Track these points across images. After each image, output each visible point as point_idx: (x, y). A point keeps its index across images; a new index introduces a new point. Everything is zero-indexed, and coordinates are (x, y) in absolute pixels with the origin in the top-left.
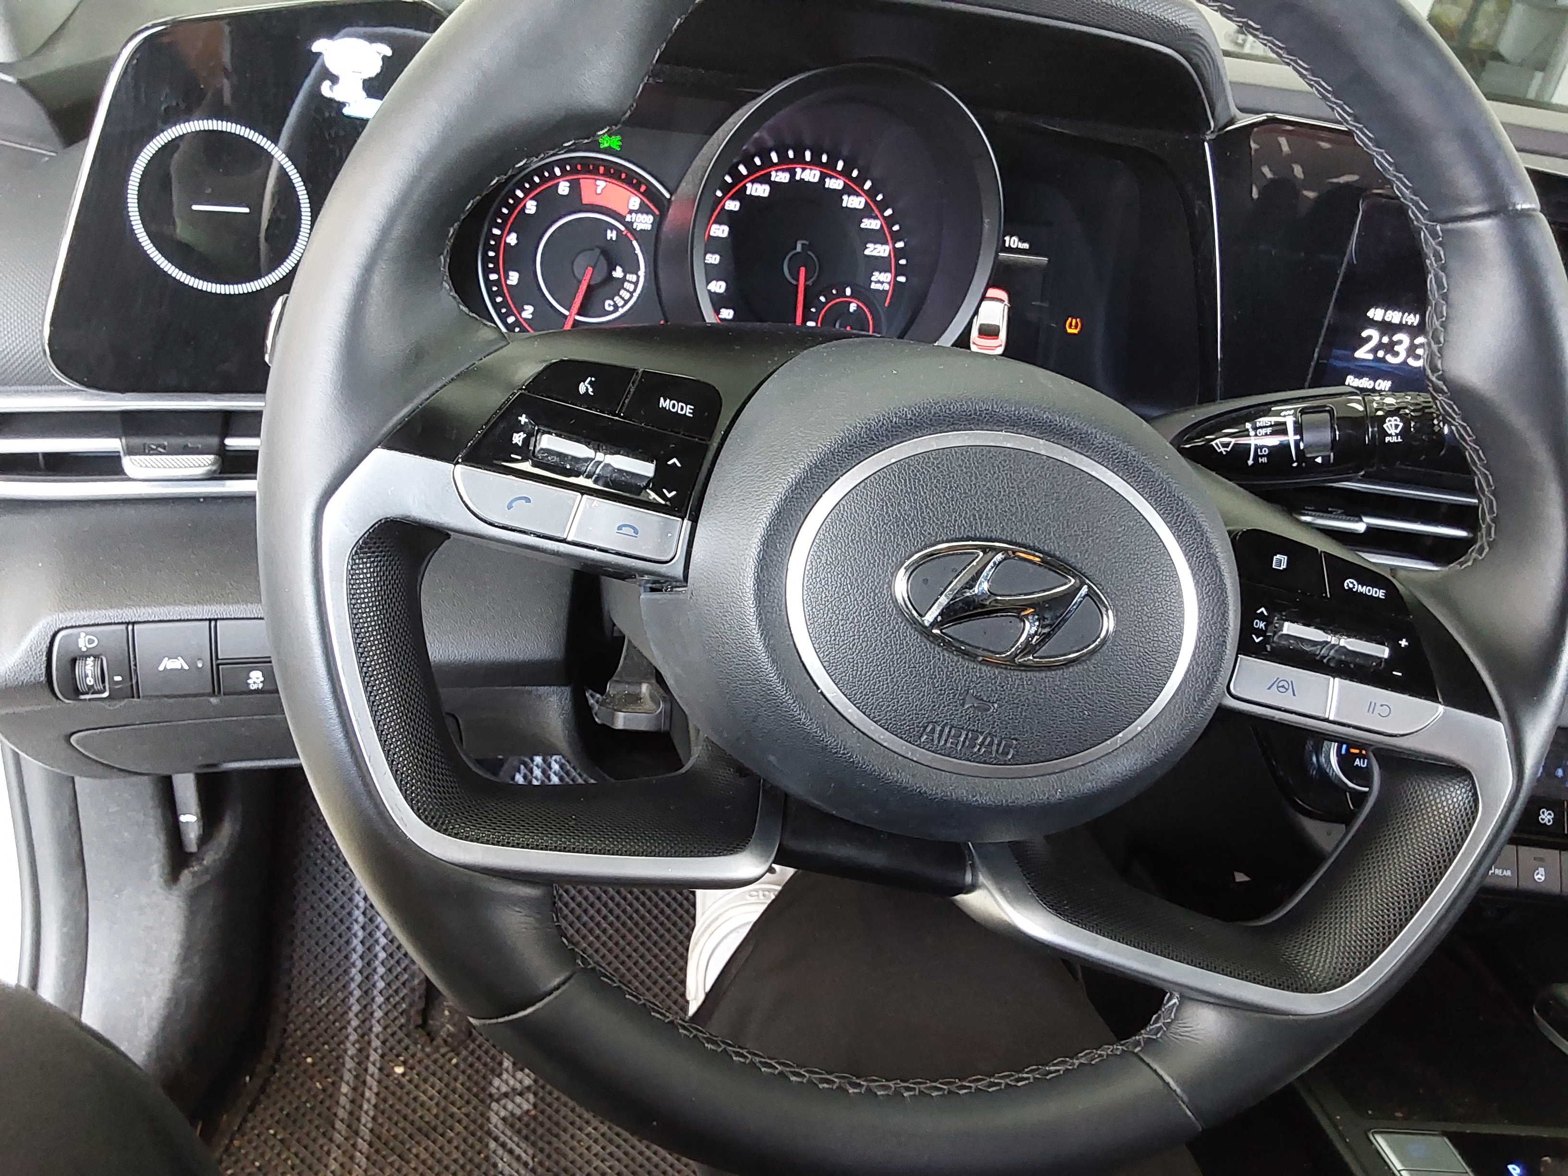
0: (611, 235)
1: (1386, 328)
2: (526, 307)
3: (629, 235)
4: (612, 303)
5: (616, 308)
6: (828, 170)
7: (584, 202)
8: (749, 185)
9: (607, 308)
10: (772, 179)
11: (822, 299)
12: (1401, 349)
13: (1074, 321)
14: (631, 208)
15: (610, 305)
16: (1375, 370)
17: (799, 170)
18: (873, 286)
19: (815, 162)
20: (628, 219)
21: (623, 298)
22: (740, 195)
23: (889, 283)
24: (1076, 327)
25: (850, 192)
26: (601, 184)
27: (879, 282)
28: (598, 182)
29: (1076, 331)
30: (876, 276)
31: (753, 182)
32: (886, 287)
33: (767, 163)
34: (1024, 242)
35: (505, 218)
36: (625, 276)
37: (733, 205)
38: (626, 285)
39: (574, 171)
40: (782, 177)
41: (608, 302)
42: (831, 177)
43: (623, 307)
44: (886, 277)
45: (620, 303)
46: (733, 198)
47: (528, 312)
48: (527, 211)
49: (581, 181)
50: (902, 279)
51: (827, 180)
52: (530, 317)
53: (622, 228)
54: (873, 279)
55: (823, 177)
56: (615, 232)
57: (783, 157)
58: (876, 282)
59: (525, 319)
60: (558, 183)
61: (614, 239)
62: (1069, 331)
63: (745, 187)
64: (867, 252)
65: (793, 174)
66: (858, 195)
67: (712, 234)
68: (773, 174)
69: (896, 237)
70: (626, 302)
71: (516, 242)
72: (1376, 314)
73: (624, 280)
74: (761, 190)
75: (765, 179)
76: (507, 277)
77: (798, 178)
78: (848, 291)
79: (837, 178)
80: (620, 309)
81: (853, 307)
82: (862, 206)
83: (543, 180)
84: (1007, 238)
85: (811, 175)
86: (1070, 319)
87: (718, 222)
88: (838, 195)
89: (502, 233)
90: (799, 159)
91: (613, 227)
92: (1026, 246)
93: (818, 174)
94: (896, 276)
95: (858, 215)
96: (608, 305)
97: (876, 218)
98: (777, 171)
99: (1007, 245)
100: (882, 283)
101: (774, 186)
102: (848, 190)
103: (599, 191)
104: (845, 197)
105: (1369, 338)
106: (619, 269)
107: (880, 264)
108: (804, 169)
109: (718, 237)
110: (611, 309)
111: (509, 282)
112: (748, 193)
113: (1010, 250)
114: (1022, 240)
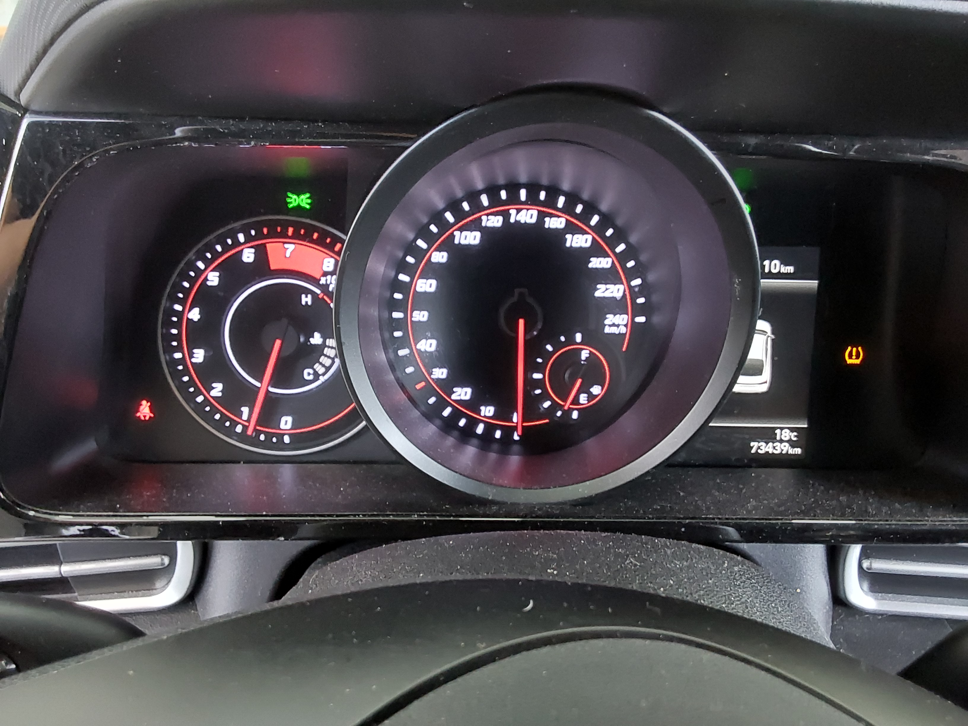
0: (306, 300)
2: (214, 385)
3: (325, 297)
4: (311, 371)
5: (317, 376)
6: (547, 209)
7: (272, 267)
8: (457, 233)
9: (306, 377)
10: (483, 224)
11: (549, 348)
13: (854, 349)
14: (325, 269)
15: (309, 374)
17: (513, 212)
18: (607, 330)
19: (532, 201)
20: (323, 281)
21: (323, 366)
22: (448, 245)
23: (626, 326)
24: (858, 357)
25: (574, 230)
26: (290, 247)
27: (614, 325)
28: (286, 246)
29: (858, 361)
30: (610, 319)
31: (461, 229)
32: (623, 330)
33: (477, 207)
34: (786, 265)
35: (187, 292)
36: (324, 342)
37: (440, 257)
38: (326, 351)
39: (260, 235)
40: (496, 222)
41: (306, 371)
42: (551, 216)
43: (324, 374)
44: (622, 319)
45: (321, 370)
46: (439, 249)
47: (217, 389)
48: (209, 283)
49: (267, 245)
50: (641, 319)
51: (547, 219)
52: (220, 394)
53: (318, 291)
54: (607, 322)
55: (542, 216)
56: (309, 296)
57: (494, 200)
58: (610, 326)
59: (213, 397)
60: (242, 250)
61: (309, 303)
62: (849, 361)
63: (452, 236)
64: (598, 294)
65: (506, 215)
66: (584, 232)
67: (418, 289)
68: (484, 218)
69: (631, 274)
70: (328, 369)
71: (199, 317)
73: (324, 345)
74: (471, 238)
75: (476, 225)
76: (191, 356)
77: (512, 220)
78: (578, 337)
79: (559, 217)
80: (321, 377)
81: (584, 354)
82: (588, 244)
83: (226, 248)
84: (766, 263)
85: (528, 216)
86: (849, 348)
87: (425, 276)
88: (559, 235)
89: (184, 309)
90: (514, 199)
91: (307, 291)
92: (790, 269)
93: (535, 213)
94: (634, 316)
95: (584, 254)
96: (308, 374)
97: (607, 256)
98: (488, 215)
99: (767, 270)
100: (618, 326)
101: (487, 232)
102: (570, 228)
103: (288, 255)
104: (569, 237)
106: (317, 335)
107: (614, 306)
108: (519, 211)
109: (425, 293)
110: (311, 377)
111: (193, 360)
112: (456, 242)
113: (771, 275)
114: (785, 263)
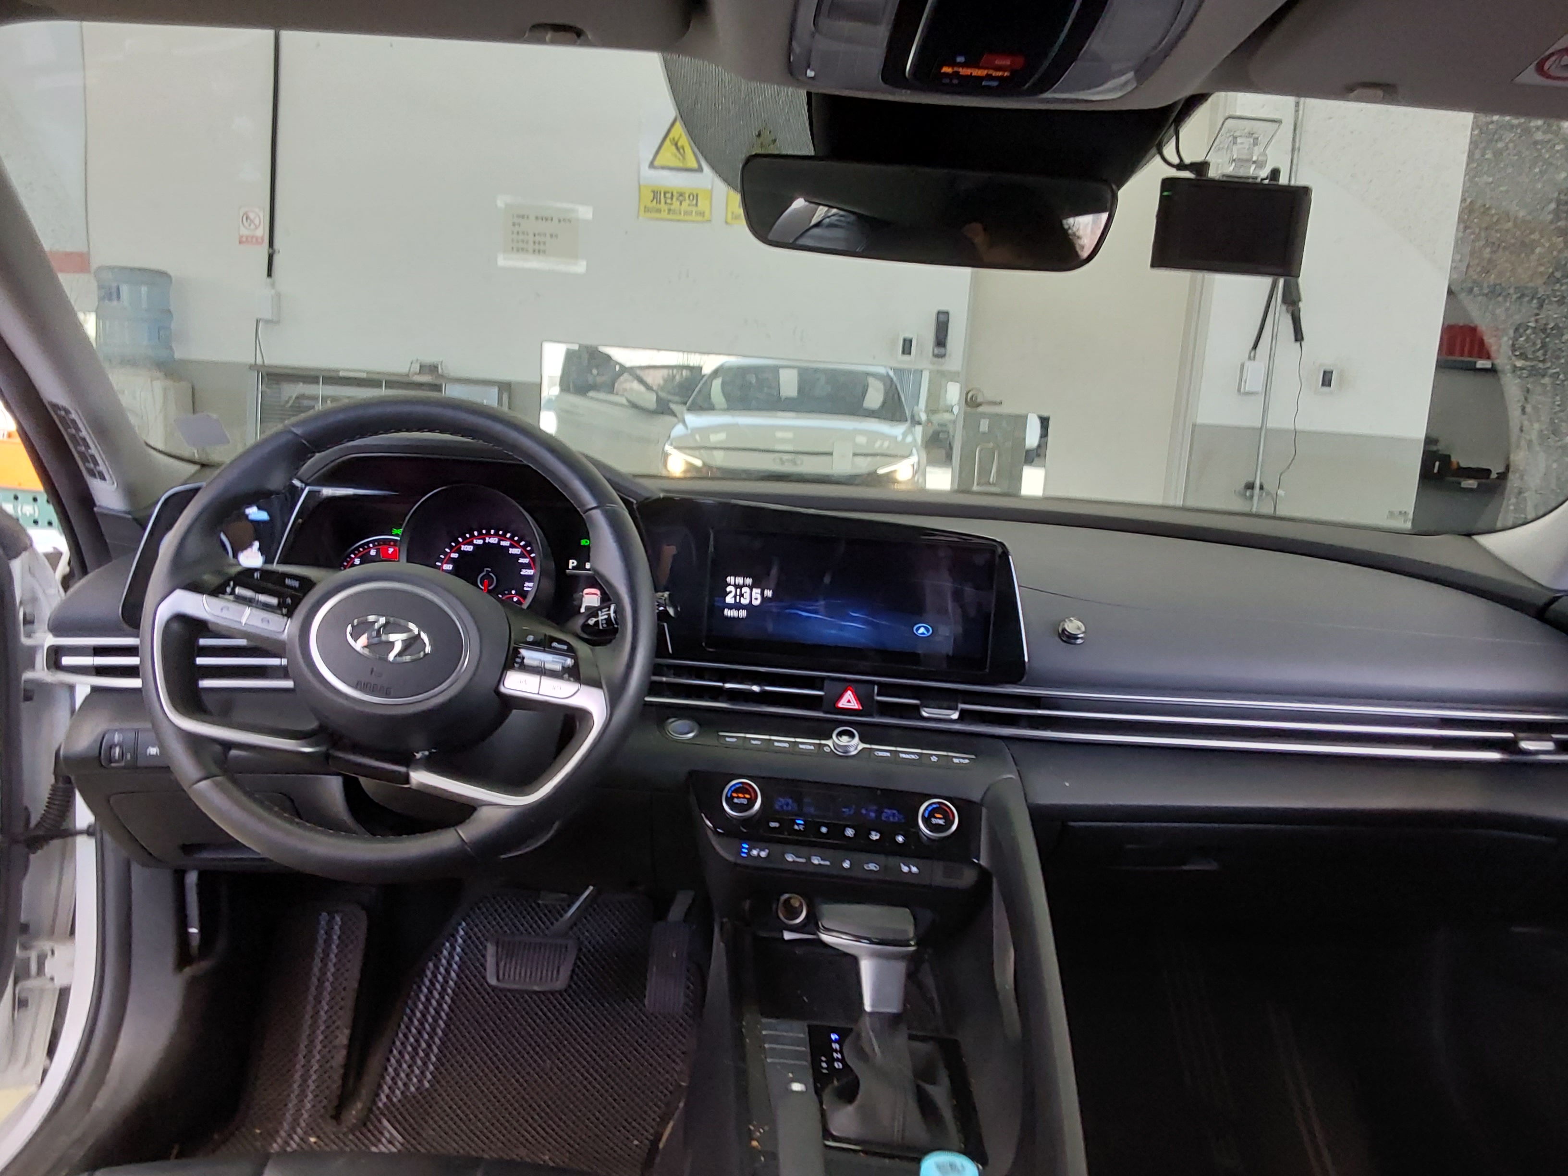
1: (737, 586)
6: (503, 537)
8: (463, 546)
10: (475, 543)
11: (500, 596)
12: (747, 596)
16: (737, 606)
17: (488, 539)
18: (526, 589)
19: (496, 534)
22: (459, 551)
23: (534, 587)
25: (512, 546)
28: (390, 549)
30: (527, 584)
31: (465, 545)
32: (532, 589)
33: (472, 536)
35: (344, 567)
37: (455, 555)
39: (379, 544)
40: (480, 542)
42: (504, 541)
44: (532, 584)
46: (454, 552)
48: (355, 563)
49: (381, 549)
51: (502, 542)
54: (525, 585)
55: (499, 541)
57: (480, 533)
58: (527, 587)
60: (371, 550)
63: (461, 547)
64: (522, 573)
65: (484, 540)
66: (518, 548)
67: (444, 568)
68: (475, 541)
69: (537, 566)
72: (731, 579)
74: (469, 548)
75: (471, 543)
77: (487, 542)
78: (513, 592)
79: (507, 541)
81: (515, 599)
82: (519, 553)
83: (364, 549)
85: (494, 540)
87: (447, 563)
88: (507, 548)
90: (488, 534)
93: (497, 540)
95: (517, 557)
97: (527, 558)
98: (477, 539)
100: (530, 587)
101: (475, 545)
103: (390, 553)
104: (511, 549)
105: (730, 592)
107: (529, 578)
108: (490, 538)
109: (447, 570)
112: (462, 549)
